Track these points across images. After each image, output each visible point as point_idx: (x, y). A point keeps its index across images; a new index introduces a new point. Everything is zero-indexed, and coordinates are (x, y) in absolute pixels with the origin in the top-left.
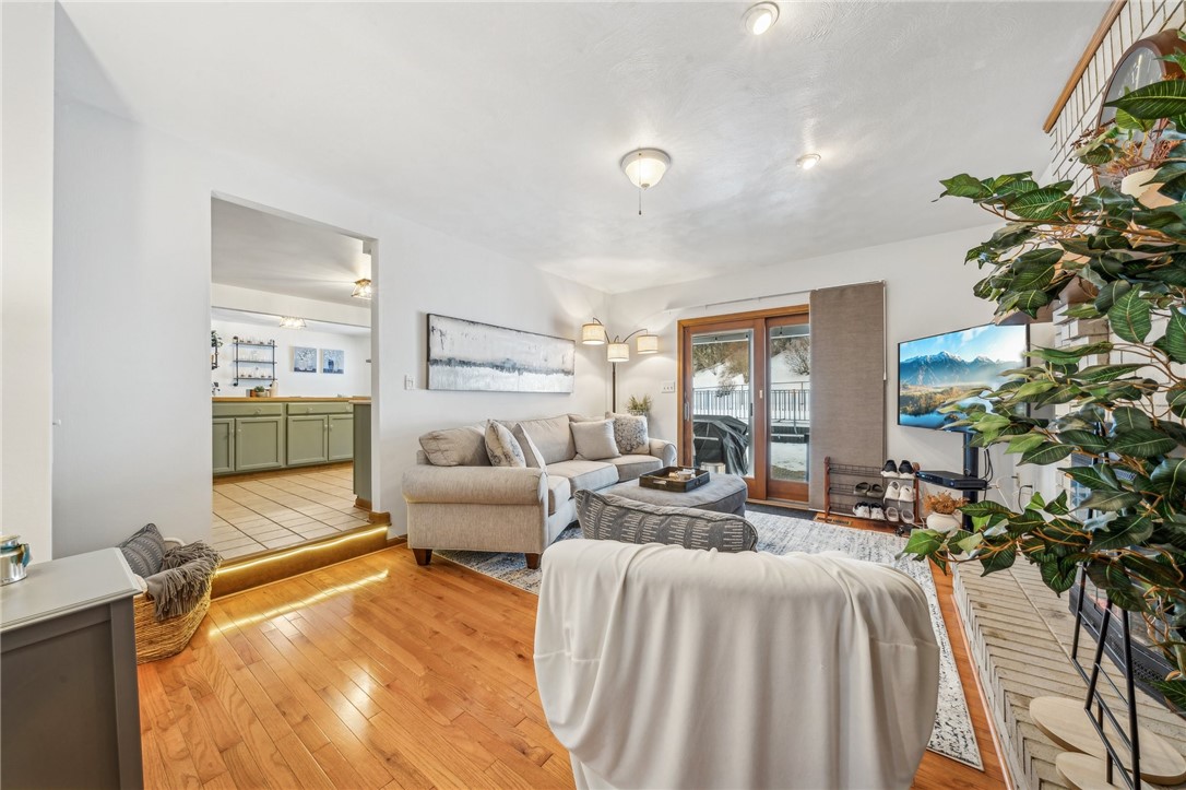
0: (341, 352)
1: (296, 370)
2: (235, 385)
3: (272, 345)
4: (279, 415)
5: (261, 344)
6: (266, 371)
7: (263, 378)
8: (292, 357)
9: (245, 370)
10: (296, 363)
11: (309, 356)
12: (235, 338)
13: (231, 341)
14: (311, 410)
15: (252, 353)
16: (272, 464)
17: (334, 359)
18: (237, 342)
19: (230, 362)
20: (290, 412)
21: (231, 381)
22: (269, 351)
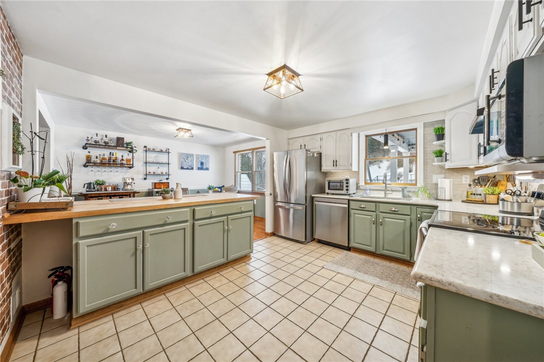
0: (208, 156)
1: (182, 168)
2: (145, 179)
3: (168, 152)
4: (186, 221)
5: (161, 151)
6: (164, 169)
7: (162, 174)
8: (179, 160)
9: (152, 169)
10: (182, 163)
11: (189, 159)
12: (145, 147)
13: (143, 149)
14: (214, 214)
15: (156, 157)
16: (181, 275)
17: (204, 161)
18: (146, 150)
19: (142, 163)
20: (197, 217)
21: (142, 176)
22: (166, 156)
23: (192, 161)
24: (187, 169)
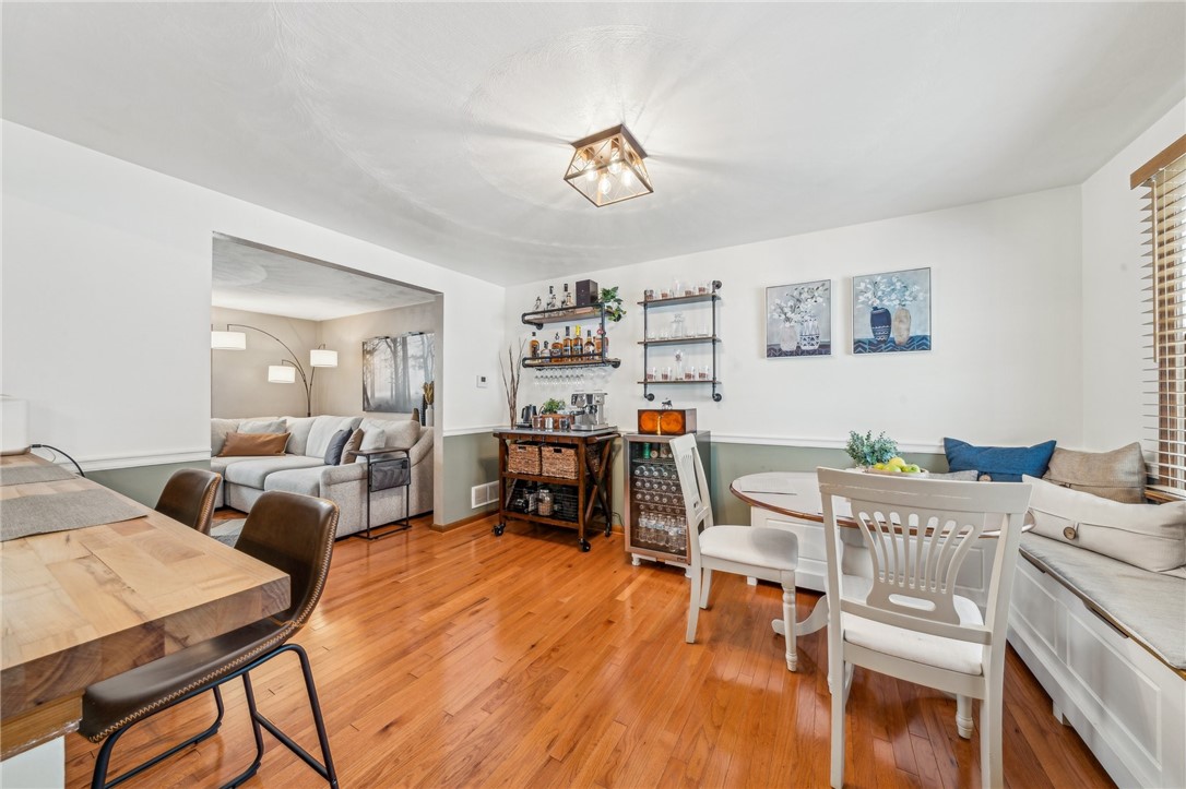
23: (826, 313)
24: (799, 352)
